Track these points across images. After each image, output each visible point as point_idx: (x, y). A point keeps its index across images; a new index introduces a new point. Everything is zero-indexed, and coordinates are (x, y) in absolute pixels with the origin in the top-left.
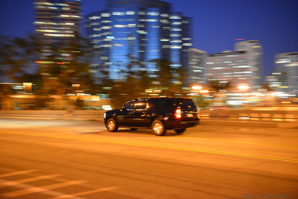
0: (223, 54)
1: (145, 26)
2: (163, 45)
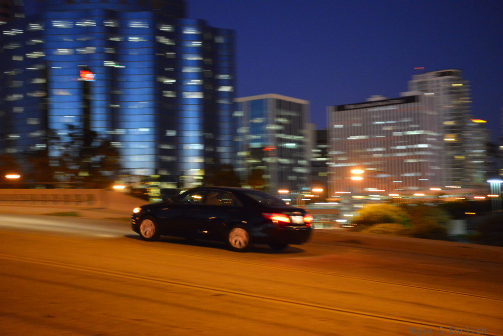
0: (369, 105)
1: (116, 50)
2: (164, 92)
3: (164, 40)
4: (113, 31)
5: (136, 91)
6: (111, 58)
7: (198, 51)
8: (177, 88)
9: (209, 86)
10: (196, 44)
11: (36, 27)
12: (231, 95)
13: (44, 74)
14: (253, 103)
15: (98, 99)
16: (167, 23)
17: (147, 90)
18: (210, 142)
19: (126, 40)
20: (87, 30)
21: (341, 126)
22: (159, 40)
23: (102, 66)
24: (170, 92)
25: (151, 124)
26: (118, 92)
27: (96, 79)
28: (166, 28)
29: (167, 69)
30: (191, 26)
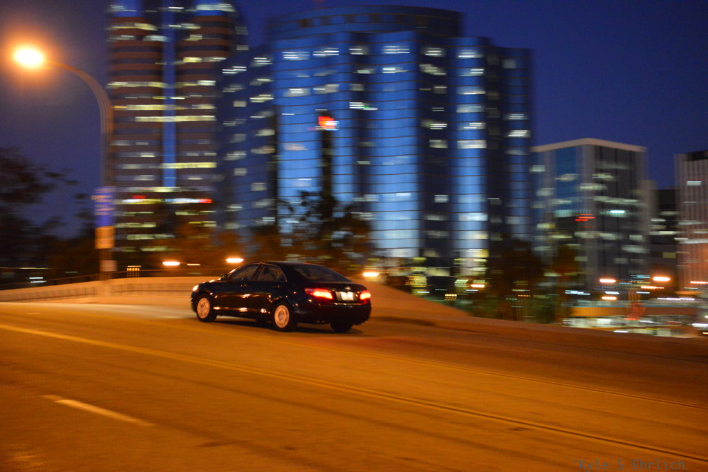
1: (366, 87)
2: (431, 141)
3: (430, 69)
4: (361, 61)
5: (393, 142)
6: (359, 97)
7: (480, 82)
8: (450, 135)
9: (495, 131)
10: (477, 72)
11: (262, 61)
12: (526, 143)
13: (273, 123)
14: (559, 152)
15: (342, 154)
16: (435, 44)
17: (407, 140)
18: (496, 210)
19: (379, 72)
20: (328, 61)
21: (698, 183)
22: (425, 69)
23: (347, 109)
24: (439, 141)
25: (413, 187)
26: (368, 144)
27: (340, 127)
28: (434, 53)
29: (435, 109)
30: (469, 47)
